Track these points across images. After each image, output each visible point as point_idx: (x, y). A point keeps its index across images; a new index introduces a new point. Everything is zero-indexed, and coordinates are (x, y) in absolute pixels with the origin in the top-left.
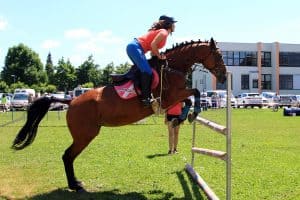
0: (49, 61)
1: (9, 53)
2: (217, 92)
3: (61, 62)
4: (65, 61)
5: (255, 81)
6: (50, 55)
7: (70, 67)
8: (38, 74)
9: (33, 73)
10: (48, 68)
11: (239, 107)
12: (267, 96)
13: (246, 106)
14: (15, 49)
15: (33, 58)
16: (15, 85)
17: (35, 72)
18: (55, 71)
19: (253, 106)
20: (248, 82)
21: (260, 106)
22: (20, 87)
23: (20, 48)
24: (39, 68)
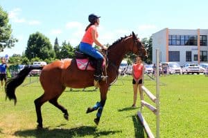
0: (56, 43)
1: (30, 38)
2: (169, 63)
3: (64, 44)
4: (67, 43)
5: (196, 56)
6: (56, 39)
7: (70, 47)
8: (49, 52)
9: (46, 51)
10: (55, 48)
11: (183, 73)
12: (203, 66)
13: (188, 73)
14: (34, 36)
15: (46, 41)
16: (33, 59)
17: (47, 50)
18: (60, 50)
19: (193, 73)
20: (191, 56)
21: (198, 73)
22: (37, 61)
23: (37, 35)
24: (49, 48)
